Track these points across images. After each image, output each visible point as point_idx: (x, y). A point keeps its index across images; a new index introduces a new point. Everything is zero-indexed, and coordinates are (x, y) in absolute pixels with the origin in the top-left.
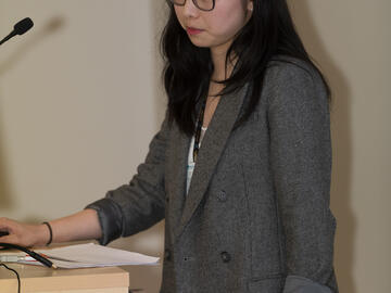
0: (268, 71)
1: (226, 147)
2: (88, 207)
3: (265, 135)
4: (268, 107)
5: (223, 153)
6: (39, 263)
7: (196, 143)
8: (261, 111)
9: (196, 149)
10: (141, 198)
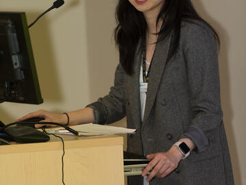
0: (181, 29)
1: (163, 75)
2: (88, 106)
3: (184, 65)
4: (183, 50)
5: (162, 79)
6: (71, 134)
7: (144, 71)
8: (181, 53)
9: (144, 75)
10: (117, 103)
